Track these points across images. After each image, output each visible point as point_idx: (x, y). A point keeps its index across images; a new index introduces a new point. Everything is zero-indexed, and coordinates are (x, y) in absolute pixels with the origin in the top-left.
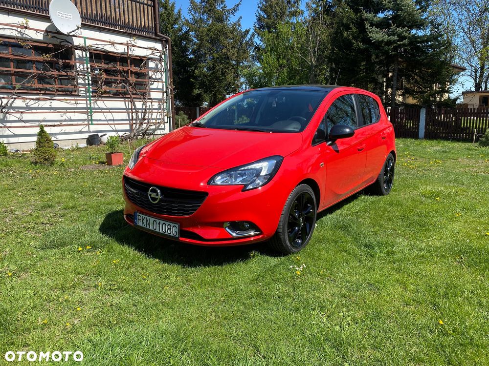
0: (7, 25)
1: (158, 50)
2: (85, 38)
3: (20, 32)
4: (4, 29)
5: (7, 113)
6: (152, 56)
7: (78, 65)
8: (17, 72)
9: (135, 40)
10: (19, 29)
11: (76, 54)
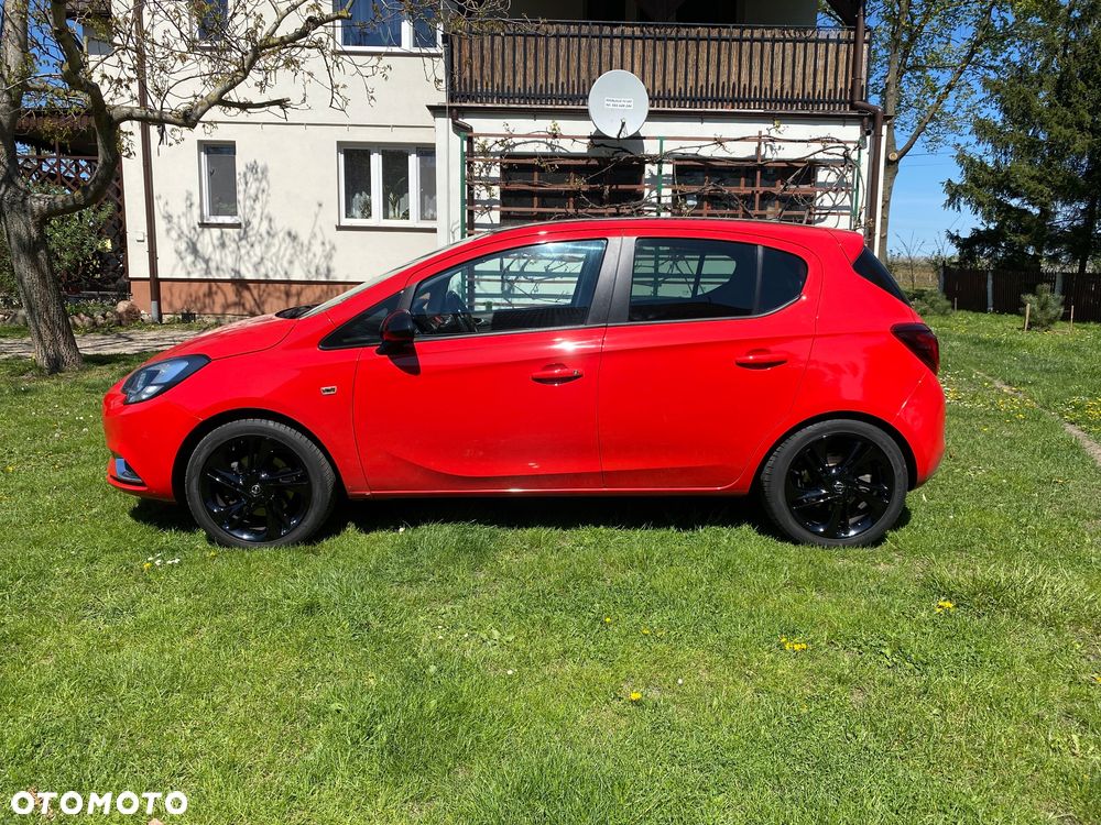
0: (528, 136)
1: (839, 142)
2: (662, 139)
3: (550, 145)
4: (526, 143)
5: (516, 281)
6: (820, 156)
7: (647, 192)
8: (542, 213)
9: (778, 127)
10: (549, 141)
11: (647, 172)
